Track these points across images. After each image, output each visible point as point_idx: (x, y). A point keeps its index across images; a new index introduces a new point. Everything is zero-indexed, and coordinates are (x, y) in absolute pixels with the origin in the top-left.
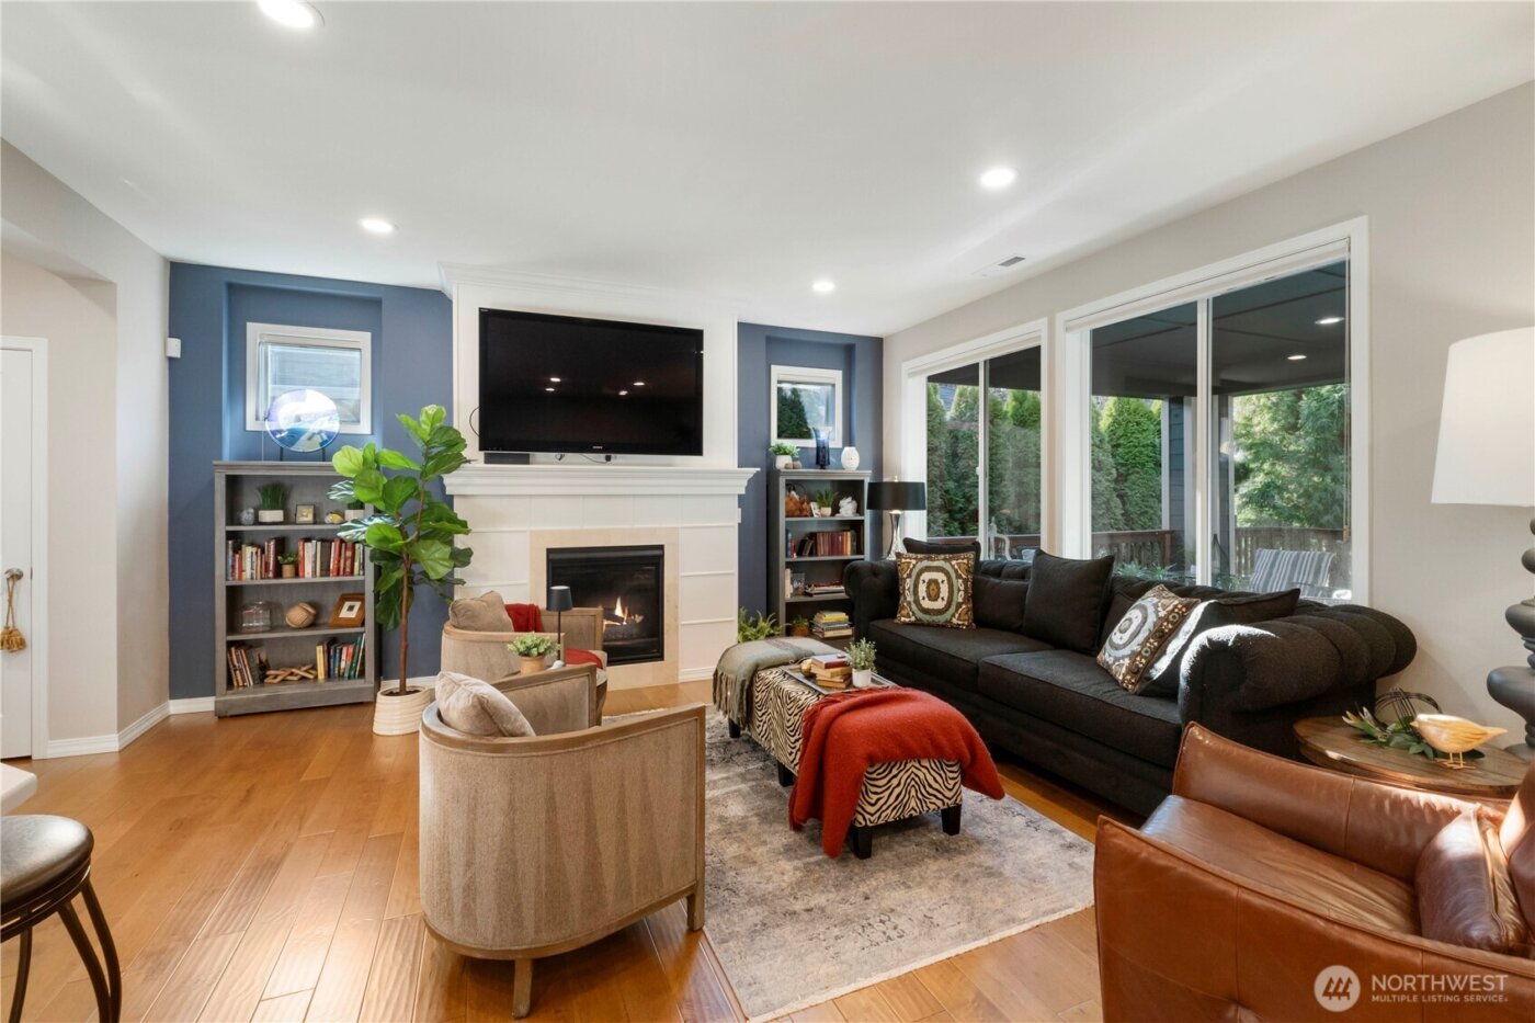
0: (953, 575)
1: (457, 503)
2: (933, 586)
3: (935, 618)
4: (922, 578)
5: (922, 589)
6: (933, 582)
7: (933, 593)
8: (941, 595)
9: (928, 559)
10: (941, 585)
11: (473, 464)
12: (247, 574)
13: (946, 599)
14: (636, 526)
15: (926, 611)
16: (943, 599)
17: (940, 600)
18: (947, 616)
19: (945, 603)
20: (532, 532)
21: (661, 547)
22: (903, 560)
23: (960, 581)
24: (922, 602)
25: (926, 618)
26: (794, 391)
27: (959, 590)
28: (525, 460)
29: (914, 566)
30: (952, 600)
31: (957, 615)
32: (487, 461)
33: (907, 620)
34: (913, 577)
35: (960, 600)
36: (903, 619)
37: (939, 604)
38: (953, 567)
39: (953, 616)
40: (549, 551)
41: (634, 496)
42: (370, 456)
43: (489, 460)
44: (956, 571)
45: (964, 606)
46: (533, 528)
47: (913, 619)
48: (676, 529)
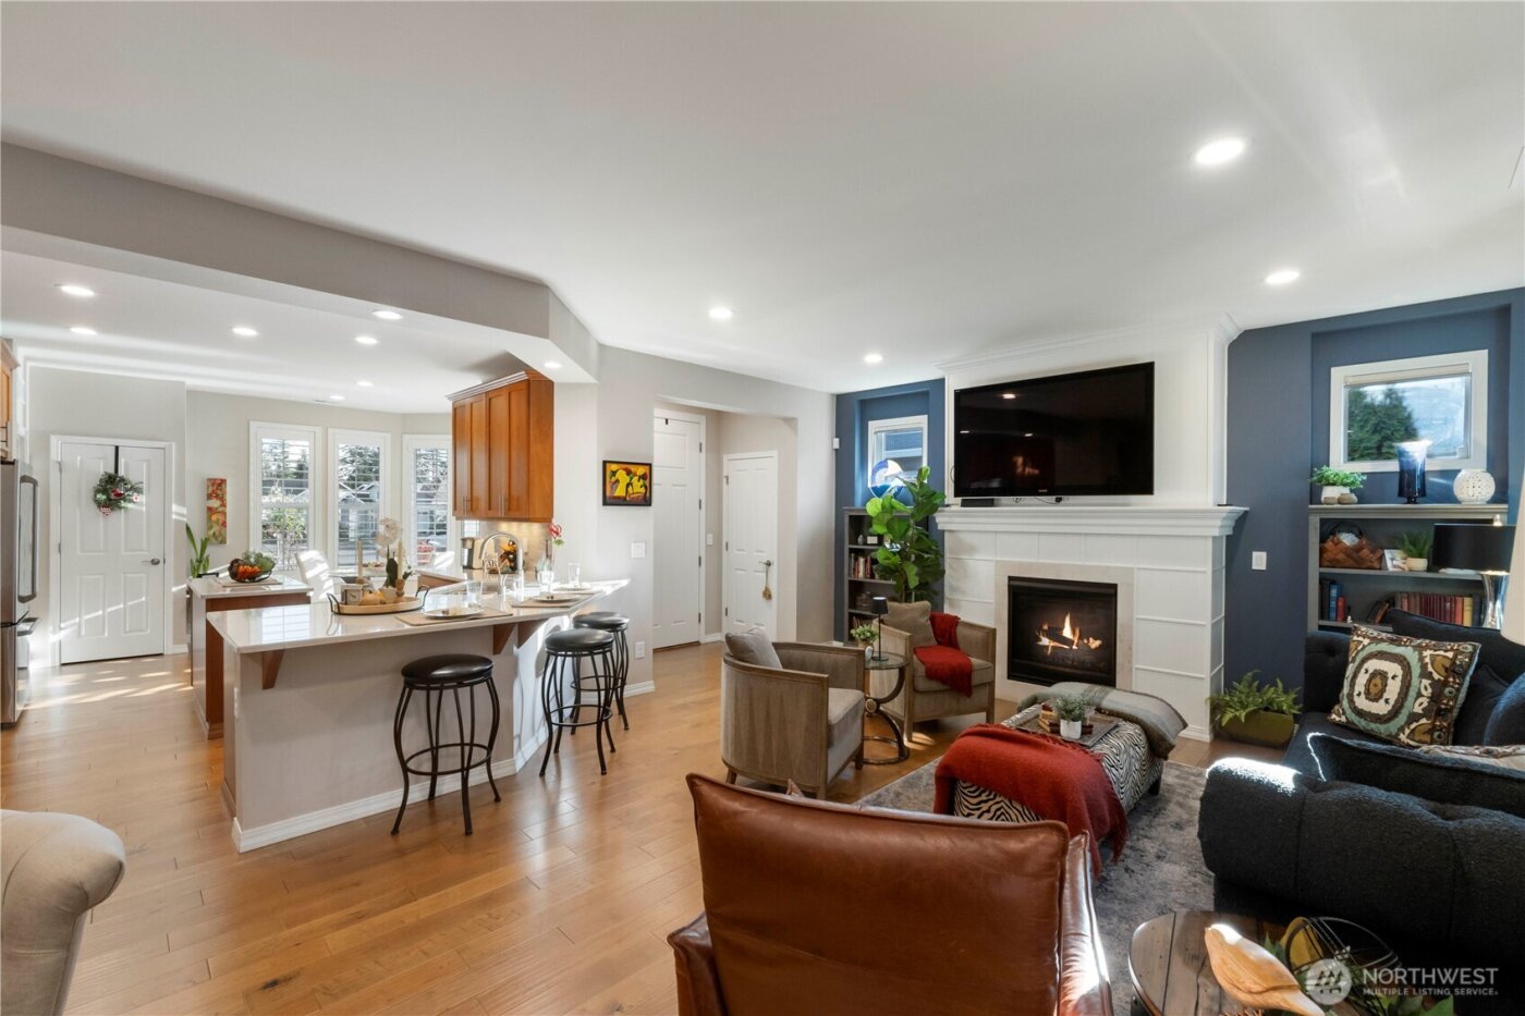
0: (1416, 671)
1: (947, 536)
2: (1378, 680)
3: (1373, 726)
4: (1366, 666)
5: (1362, 679)
6: (1382, 675)
7: (1373, 690)
8: (1386, 696)
9: (1392, 641)
10: (1390, 681)
11: (953, 508)
12: (861, 574)
13: (1392, 702)
14: (1087, 563)
15: (1360, 713)
16: (1387, 701)
17: (1382, 701)
18: (1393, 727)
19: (1389, 707)
20: (997, 561)
21: (1114, 587)
22: (1355, 638)
23: (1426, 682)
24: (1356, 699)
25: (1362, 723)
26: (1390, 394)
27: (1419, 695)
28: (991, 503)
29: (1364, 647)
30: (1402, 707)
31: (1407, 731)
32: (963, 505)
33: (1337, 719)
34: (1357, 663)
35: (1418, 709)
36: (1334, 716)
37: (1381, 708)
38: (1421, 659)
39: (1401, 729)
40: (1011, 578)
41: (1086, 534)
42: (887, 503)
43: (965, 504)
44: (1424, 666)
45: (1424, 721)
46: (999, 559)
47: (1343, 719)
48: (1132, 569)
